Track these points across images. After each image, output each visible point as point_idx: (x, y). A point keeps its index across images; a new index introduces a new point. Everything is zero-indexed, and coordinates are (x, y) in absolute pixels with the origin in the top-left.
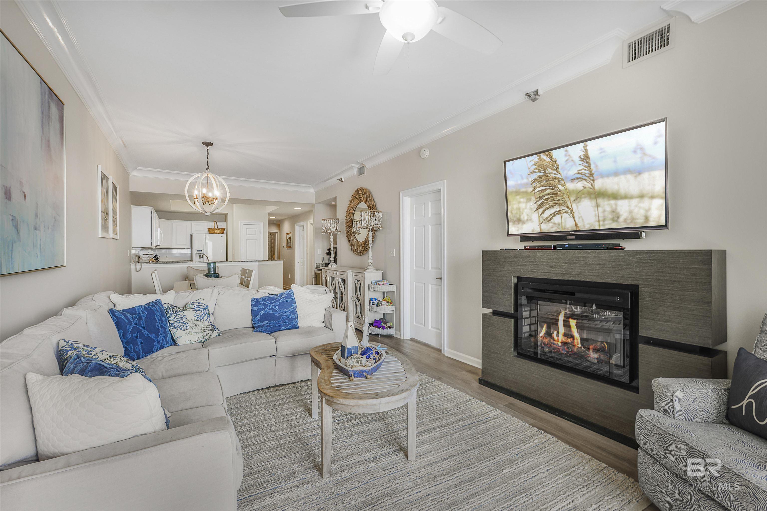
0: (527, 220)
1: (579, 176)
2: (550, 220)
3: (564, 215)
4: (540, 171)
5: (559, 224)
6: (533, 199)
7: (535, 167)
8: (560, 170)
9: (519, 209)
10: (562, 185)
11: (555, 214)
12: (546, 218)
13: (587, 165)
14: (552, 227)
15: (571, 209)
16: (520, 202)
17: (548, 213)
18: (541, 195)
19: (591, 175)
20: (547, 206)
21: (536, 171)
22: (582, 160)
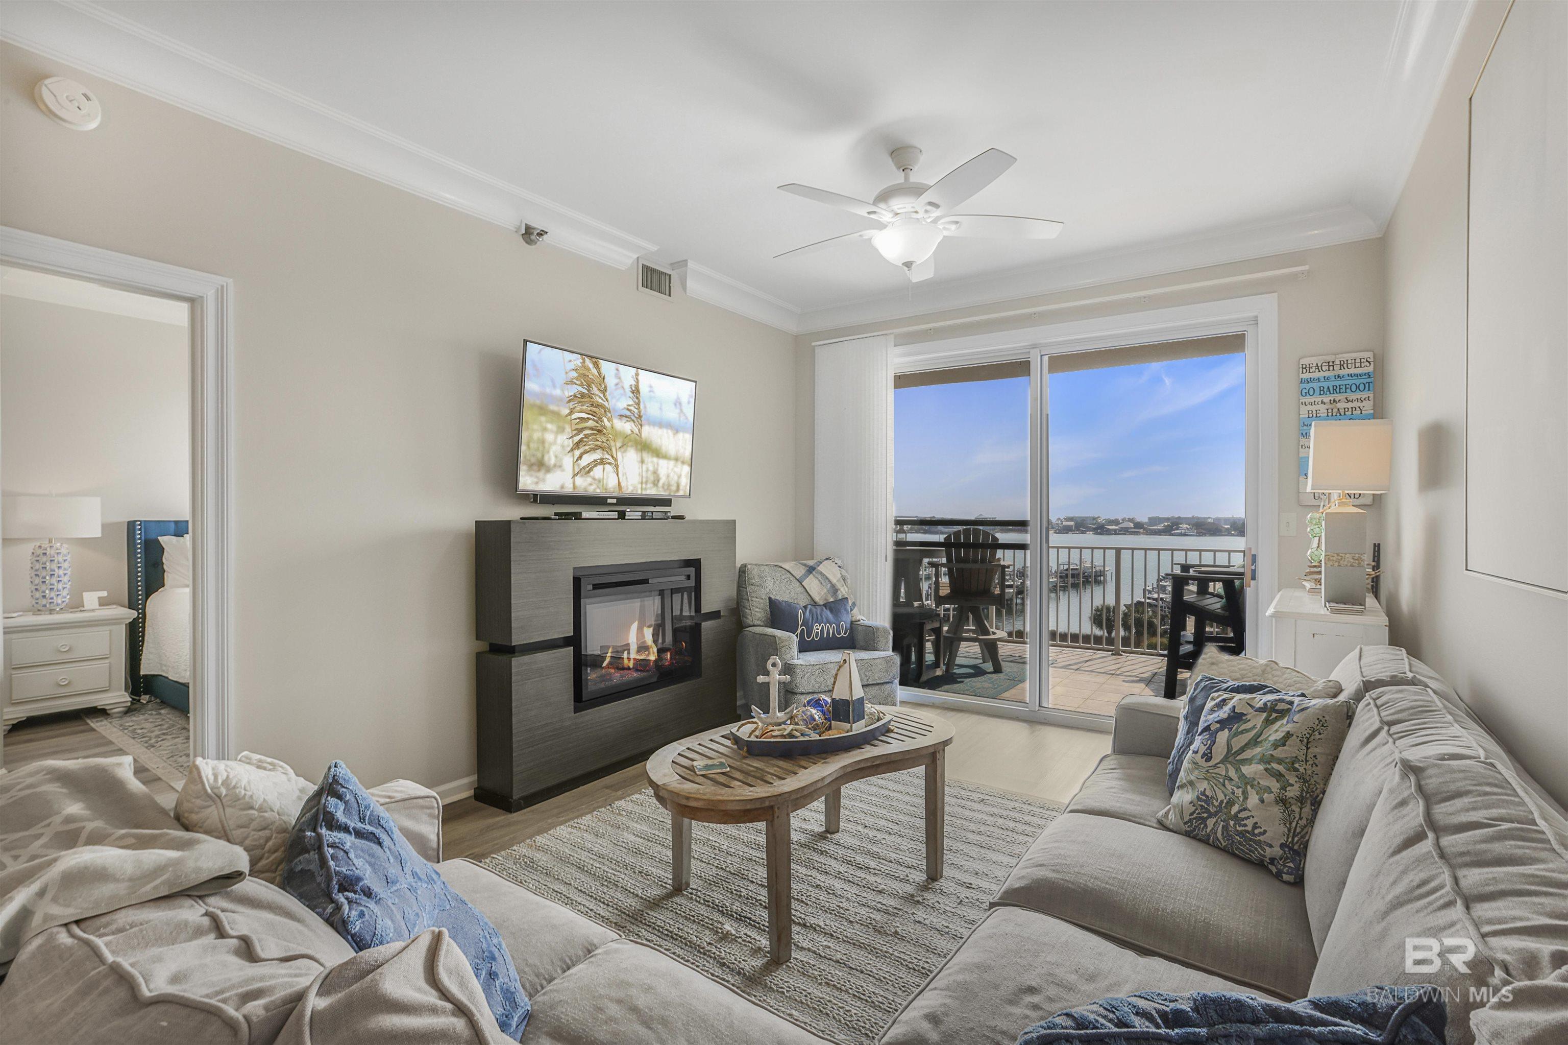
0: (555, 466)
1: (628, 413)
2: (589, 472)
3: (607, 467)
4: (582, 385)
5: (599, 481)
6: (568, 429)
7: (575, 374)
8: (607, 394)
9: (542, 442)
10: (609, 421)
11: (596, 463)
12: (584, 468)
13: (637, 401)
14: (591, 484)
15: (616, 460)
16: (545, 429)
17: (587, 459)
18: (580, 426)
19: (640, 417)
20: (587, 448)
21: (578, 382)
22: (633, 392)
